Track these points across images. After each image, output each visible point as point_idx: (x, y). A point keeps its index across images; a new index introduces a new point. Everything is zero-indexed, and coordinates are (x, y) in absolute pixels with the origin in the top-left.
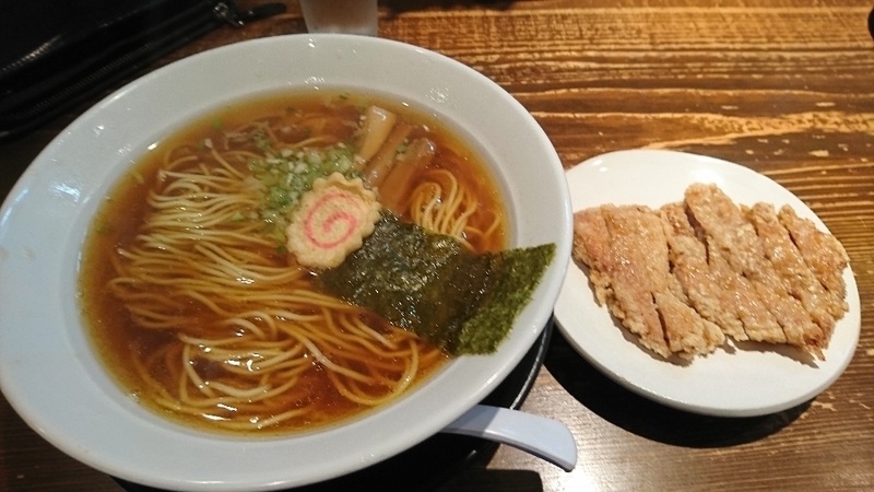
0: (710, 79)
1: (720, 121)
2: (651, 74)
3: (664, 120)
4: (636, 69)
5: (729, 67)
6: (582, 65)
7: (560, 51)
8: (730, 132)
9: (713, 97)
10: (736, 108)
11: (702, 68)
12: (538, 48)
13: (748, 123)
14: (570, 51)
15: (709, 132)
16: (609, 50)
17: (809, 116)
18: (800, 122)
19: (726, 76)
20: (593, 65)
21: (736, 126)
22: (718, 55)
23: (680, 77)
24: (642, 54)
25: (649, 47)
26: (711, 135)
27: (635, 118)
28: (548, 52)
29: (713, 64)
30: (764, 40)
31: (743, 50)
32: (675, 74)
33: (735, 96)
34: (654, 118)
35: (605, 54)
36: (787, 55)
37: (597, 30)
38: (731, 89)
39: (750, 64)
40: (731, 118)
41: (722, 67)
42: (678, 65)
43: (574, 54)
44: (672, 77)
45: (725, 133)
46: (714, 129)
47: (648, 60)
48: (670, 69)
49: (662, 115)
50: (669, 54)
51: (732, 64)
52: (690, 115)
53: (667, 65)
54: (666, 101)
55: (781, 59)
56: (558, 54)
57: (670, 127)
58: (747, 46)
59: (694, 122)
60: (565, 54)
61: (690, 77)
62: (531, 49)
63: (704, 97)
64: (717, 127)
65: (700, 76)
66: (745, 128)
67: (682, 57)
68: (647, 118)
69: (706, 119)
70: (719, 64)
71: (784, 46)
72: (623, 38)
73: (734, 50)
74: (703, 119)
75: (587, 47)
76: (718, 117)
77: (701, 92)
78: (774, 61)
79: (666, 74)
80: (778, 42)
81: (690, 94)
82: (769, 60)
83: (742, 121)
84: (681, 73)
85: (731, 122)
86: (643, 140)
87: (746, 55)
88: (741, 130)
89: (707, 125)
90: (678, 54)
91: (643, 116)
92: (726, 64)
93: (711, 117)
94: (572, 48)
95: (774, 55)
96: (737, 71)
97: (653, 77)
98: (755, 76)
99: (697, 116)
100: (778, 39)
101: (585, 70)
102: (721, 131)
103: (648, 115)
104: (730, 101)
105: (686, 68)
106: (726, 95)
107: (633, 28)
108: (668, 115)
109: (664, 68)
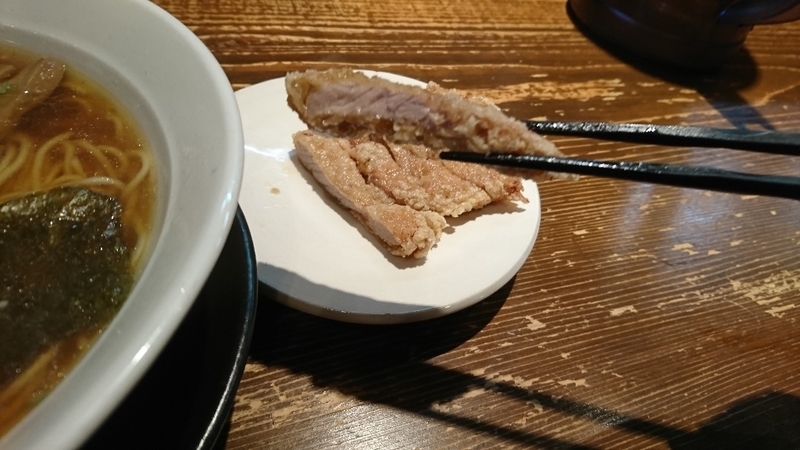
0: (430, 54)
2: (370, 50)
4: (354, 44)
5: (447, 44)
6: (295, 39)
7: (270, 25)
9: (433, 70)
10: (456, 80)
11: (421, 44)
12: (246, 21)
14: (282, 25)
16: (326, 26)
17: (525, 86)
18: (518, 91)
19: (445, 52)
20: (308, 39)
22: (436, 32)
23: (400, 52)
24: (361, 31)
25: (368, 24)
28: (256, 25)
29: (431, 41)
30: (479, 21)
31: (460, 29)
32: (395, 50)
33: (454, 70)
35: (321, 29)
36: (502, 34)
37: (312, 7)
38: (451, 63)
39: (467, 41)
41: (440, 44)
42: (397, 41)
43: (286, 28)
44: (392, 52)
47: (366, 36)
48: (389, 44)
50: (388, 32)
51: (450, 41)
53: (386, 41)
55: (496, 37)
56: (268, 27)
58: (463, 25)
60: (277, 27)
61: (409, 52)
62: (237, 22)
63: (424, 71)
65: (419, 52)
67: (401, 34)
70: (438, 41)
71: (497, 26)
72: (341, 15)
73: (451, 29)
75: (301, 22)
77: (422, 66)
78: (489, 39)
79: (386, 50)
80: (493, 23)
81: (411, 67)
82: (485, 37)
84: (400, 49)
87: (463, 33)
90: (397, 31)
92: (445, 42)
94: (285, 22)
95: (489, 33)
96: (455, 47)
97: (372, 52)
98: (473, 52)
100: (492, 20)
101: (298, 43)
104: (451, 75)
105: (406, 44)
106: (446, 69)
107: (350, 7)
109: (384, 44)
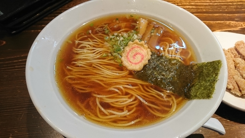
0: (229, 11)
1: (235, 23)
2: (212, 10)
3: (219, 23)
4: (207, 8)
5: (234, 7)
6: (191, 7)
7: (183, 3)
8: (239, 27)
9: (231, 16)
10: (239, 19)
11: (226, 8)
12: (176, 2)
13: (244, 24)
14: (186, 3)
15: (232, 27)
16: (198, 3)
19: (234, 10)
20: (194, 7)
21: (240, 25)
22: (230, 4)
23: (221, 10)
24: (208, 4)
25: (210, 2)
26: (233, 28)
27: (210, 23)
28: (180, 3)
29: (229, 6)
32: (219, 10)
33: (238, 16)
34: (215, 23)
35: (197, 4)
38: (237, 14)
39: (241, 6)
40: (238, 22)
41: (232, 7)
42: (219, 7)
43: (187, 4)
44: (218, 10)
45: (237, 27)
46: (234, 26)
47: (210, 5)
48: (217, 8)
49: (218, 22)
50: (216, 4)
51: (235, 6)
52: (226, 22)
53: (216, 7)
54: (218, 17)
56: (183, 4)
57: (220, 25)
59: (227, 24)
60: (185, 4)
61: (223, 10)
62: (174, 2)
63: (229, 16)
64: (235, 25)
65: (226, 10)
66: (243, 25)
67: (220, 5)
68: (213, 23)
69: (231, 23)
70: (231, 6)
73: (235, 2)
74: (230, 23)
75: (191, 2)
76: (234, 22)
77: (228, 15)
79: (216, 10)
81: (224, 15)
83: (242, 23)
84: (221, 9)
85: (238, 23)
86: (213, 29)
87: (239, 3)
88: (242, 26)
89: (232, 25)
90: (218, 4)
91: (212, 22)
92: (234, 6)
93: (232, 22)
94: (187, 2)
96: (237, 8)
97: (213, 11)
98: (243, 10)
99: (228, 22)
101: (192, 8)
102: (236, 26)
103: (213, 22)
105: (222, 8)
106: (235, 15)
108: (220, 22)
109: (215, 8)
